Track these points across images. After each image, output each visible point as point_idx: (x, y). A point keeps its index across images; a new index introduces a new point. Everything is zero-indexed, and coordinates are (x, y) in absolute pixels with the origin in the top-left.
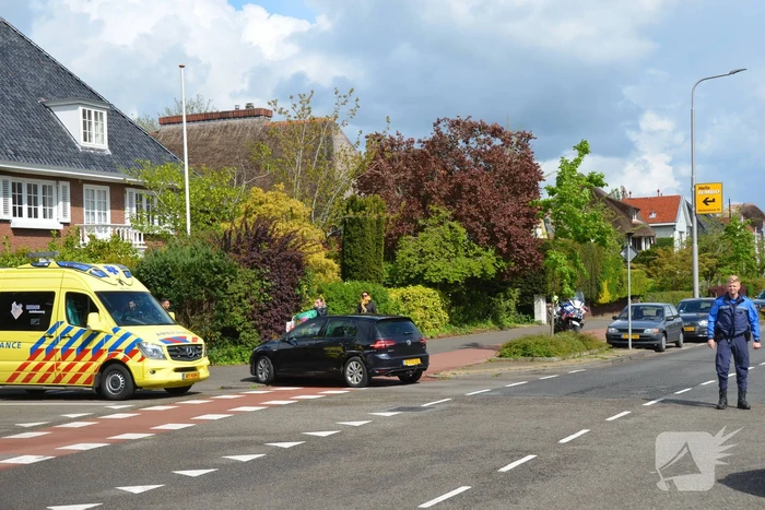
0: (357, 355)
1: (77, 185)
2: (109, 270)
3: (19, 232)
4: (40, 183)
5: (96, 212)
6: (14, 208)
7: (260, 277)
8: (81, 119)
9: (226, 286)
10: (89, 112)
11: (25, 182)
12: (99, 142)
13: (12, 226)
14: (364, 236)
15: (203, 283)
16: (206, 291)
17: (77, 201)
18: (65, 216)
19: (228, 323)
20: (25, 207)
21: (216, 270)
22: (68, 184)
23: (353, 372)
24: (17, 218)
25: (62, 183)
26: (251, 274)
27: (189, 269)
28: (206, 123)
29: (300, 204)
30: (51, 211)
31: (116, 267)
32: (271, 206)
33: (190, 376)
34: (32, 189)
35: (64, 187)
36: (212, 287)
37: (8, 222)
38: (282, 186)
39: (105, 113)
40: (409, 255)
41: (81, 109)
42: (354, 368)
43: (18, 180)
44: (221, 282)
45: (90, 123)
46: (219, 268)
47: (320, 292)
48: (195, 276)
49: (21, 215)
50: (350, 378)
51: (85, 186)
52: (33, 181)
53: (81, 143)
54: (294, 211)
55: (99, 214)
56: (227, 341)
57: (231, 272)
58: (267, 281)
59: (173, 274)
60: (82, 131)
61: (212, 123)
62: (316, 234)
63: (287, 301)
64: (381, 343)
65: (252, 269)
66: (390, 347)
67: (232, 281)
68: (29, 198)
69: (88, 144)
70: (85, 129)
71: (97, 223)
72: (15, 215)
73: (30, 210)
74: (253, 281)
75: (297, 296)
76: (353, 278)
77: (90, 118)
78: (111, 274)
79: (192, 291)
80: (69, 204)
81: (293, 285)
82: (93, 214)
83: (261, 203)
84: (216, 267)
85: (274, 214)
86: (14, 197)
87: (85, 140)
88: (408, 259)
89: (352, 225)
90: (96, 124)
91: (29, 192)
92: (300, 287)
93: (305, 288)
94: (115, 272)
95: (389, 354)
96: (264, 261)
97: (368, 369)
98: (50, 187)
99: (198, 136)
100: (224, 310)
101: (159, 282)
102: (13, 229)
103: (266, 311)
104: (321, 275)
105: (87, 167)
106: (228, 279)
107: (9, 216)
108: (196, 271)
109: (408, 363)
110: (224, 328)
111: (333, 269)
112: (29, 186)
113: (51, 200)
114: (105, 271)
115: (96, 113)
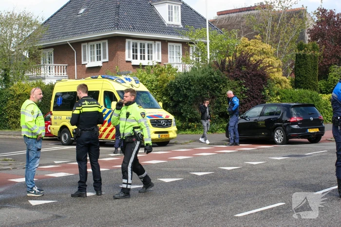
0: (281, 126)
1: (165, 43)
2: (127, 79)
3: (135, 66)
4: (146, 43)
5: (175, 56)
6: (133, 55)
7: (240, 85)
8: (168, 10)
9: (221, 90)
10: (172, 6)
11: (139, 42)
12: (177, 21)
13: (132, 64)
14: (307, 64)
15: (208, 88)
16: (210, 93)
17: (165, 51)
18: (158, 59)
19: (222, 110)
20: (139, 54)
21: (215, 81)
22: (160, 43)
23: (279, 136)
24: (135, 60)
25: (157, 42)
26: (235, 83)
27: (200, 80)
28: (240, 13)
29: (269, 46)
30: (152, 56)
31: (131, 78)
32: (251, 47)
33: (163, 136)
34: (142, 46)
35: (158, 44)
36: (213, 90)
37: (130, 62)
38: (258, 36)
39: (180, 6)
40: (335, 76)
41: (167, 5)
42: (279, 134)
43: (135, 41)
44: (218, 87)
45: (172, 12)
46: (216, 80)
47: (278, 94)
48: (204, 84)
49: (137, 59)
50: (276, 139)
51: (169, 44)
52: (142, 42)
53: (167, 22)
54: (264, 50)
55: (176, 58)
56: (222, 120)
57: (224, 82)
58: (244, 87)
59: (192, 83)
60: (168, 16)
61: (243, 13)
62: (277, 63)
63: (257, 99)
64: (295, 118)
65: (236, 80)
66: (300, 121)
67: (224, 87)
68: (141, 50)
69: (171, 23)
70: (169, 14)
71: (175, 62)
72: (133, 59)
73: (141, 56)
74: (236, 87)
75: (263, 96)
76: (300, 87)
77: (172, 9)
78: (127, 82)
79: (202, 93)
80: (160, 53)
81: (260, 90)
82: (173, 57)
83: (246, 46)
84: (215, 79)
85: (253, 51)
86: (133, 49)
87: (169, 20)
88: (334, 78)
89: (300, 58)
90: (175, 12)
91: (141, 47)
92: (264, 91)
93: (267, 92)
94: (130, 80)
95: (299, 125)
96: (243, 76)
97: (286, 135)
98: (151, 45)
99: (236, 20)
100: (220, 103)
101: (185, 87)
102: (133, 65)
103: (244, 104)
104: (279, 85)
105: (169, 33)
106: (221, 86)
107: (131, 59)
108: (204, 81)
109: (311, 131)
110: (220, 113)
111: (285, 82)
112: (141, 44)
113: (152, 51)
114: (125, 80)
115: (175, 7)
